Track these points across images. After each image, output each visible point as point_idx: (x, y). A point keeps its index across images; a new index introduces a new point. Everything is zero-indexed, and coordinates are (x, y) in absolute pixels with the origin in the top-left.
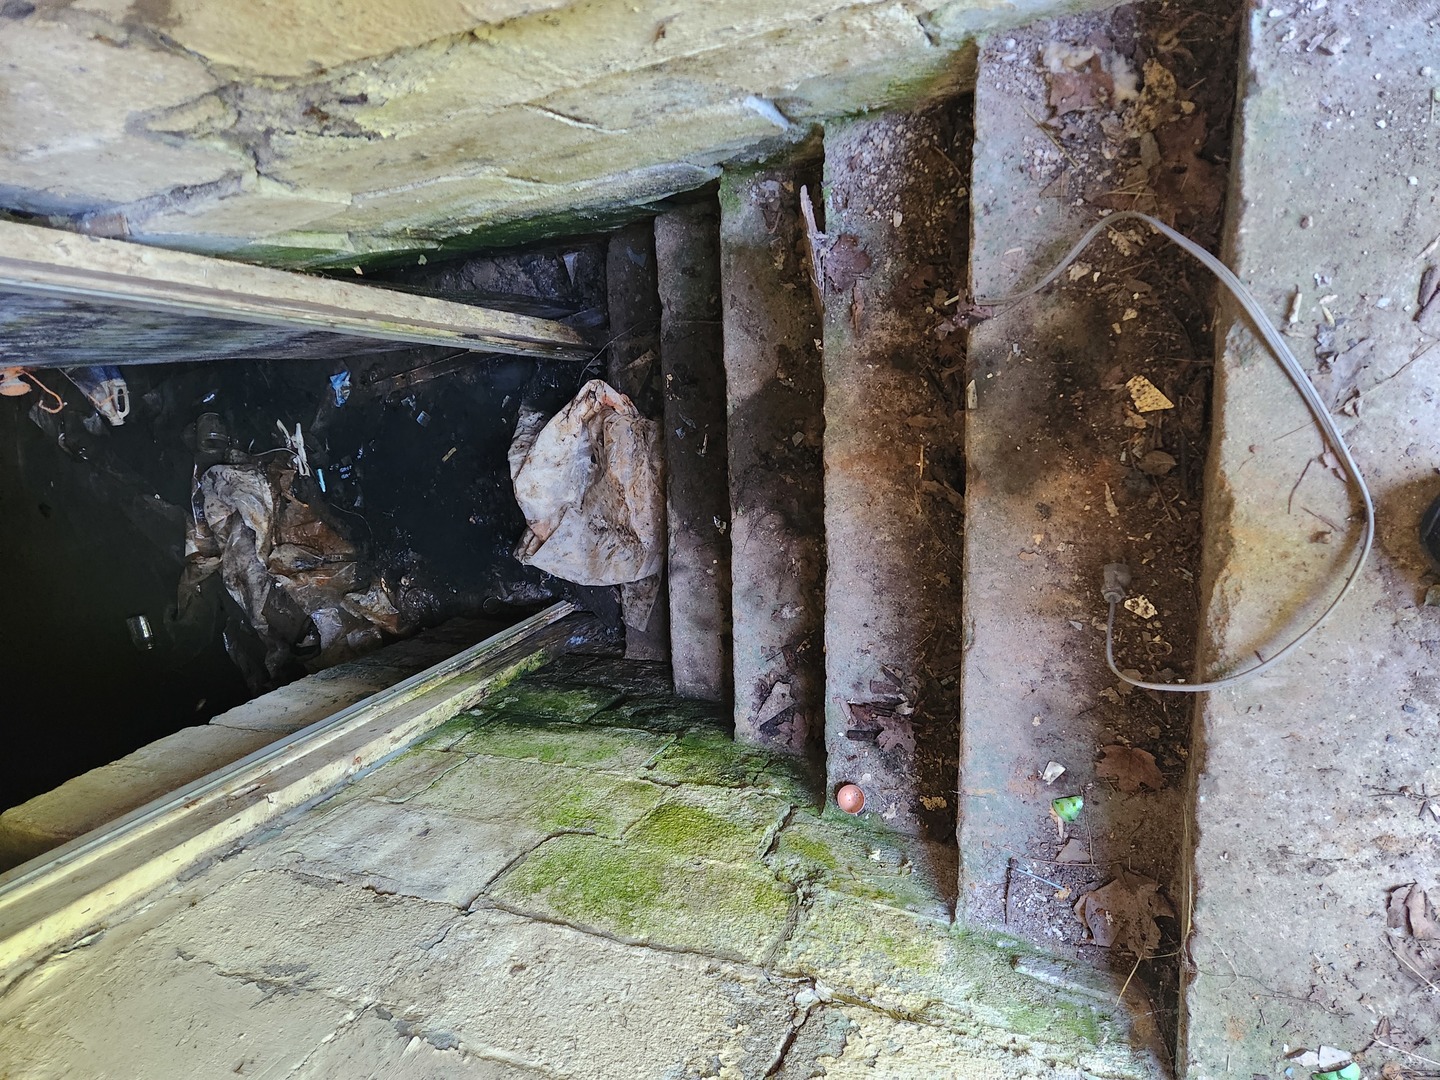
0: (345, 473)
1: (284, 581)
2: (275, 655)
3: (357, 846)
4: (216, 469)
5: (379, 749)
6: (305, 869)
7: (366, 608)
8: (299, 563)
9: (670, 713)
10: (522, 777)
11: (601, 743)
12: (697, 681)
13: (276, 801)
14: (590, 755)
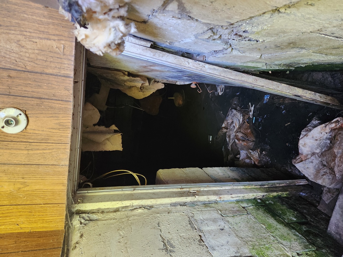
0: (260, 120)
1: (236, 141)
2: (231, 156)
3: (206, 222)
4: (233, 110)
5: (227, 197)
6: (192, 219)
7: (252, 155)
8: (242, 138)
9: (320, 238)
10: (257, 230)
11: (288, 234)
12: (337, 233)
13: (197, 198)
14: (282, 237)
